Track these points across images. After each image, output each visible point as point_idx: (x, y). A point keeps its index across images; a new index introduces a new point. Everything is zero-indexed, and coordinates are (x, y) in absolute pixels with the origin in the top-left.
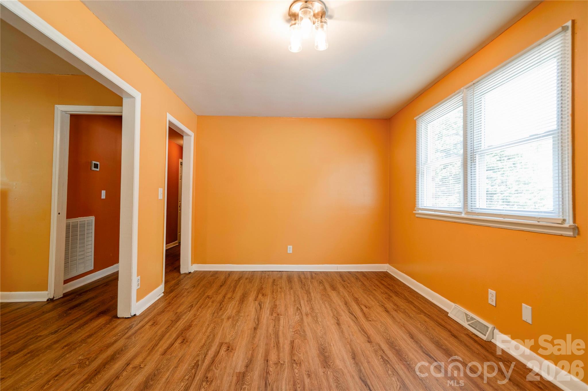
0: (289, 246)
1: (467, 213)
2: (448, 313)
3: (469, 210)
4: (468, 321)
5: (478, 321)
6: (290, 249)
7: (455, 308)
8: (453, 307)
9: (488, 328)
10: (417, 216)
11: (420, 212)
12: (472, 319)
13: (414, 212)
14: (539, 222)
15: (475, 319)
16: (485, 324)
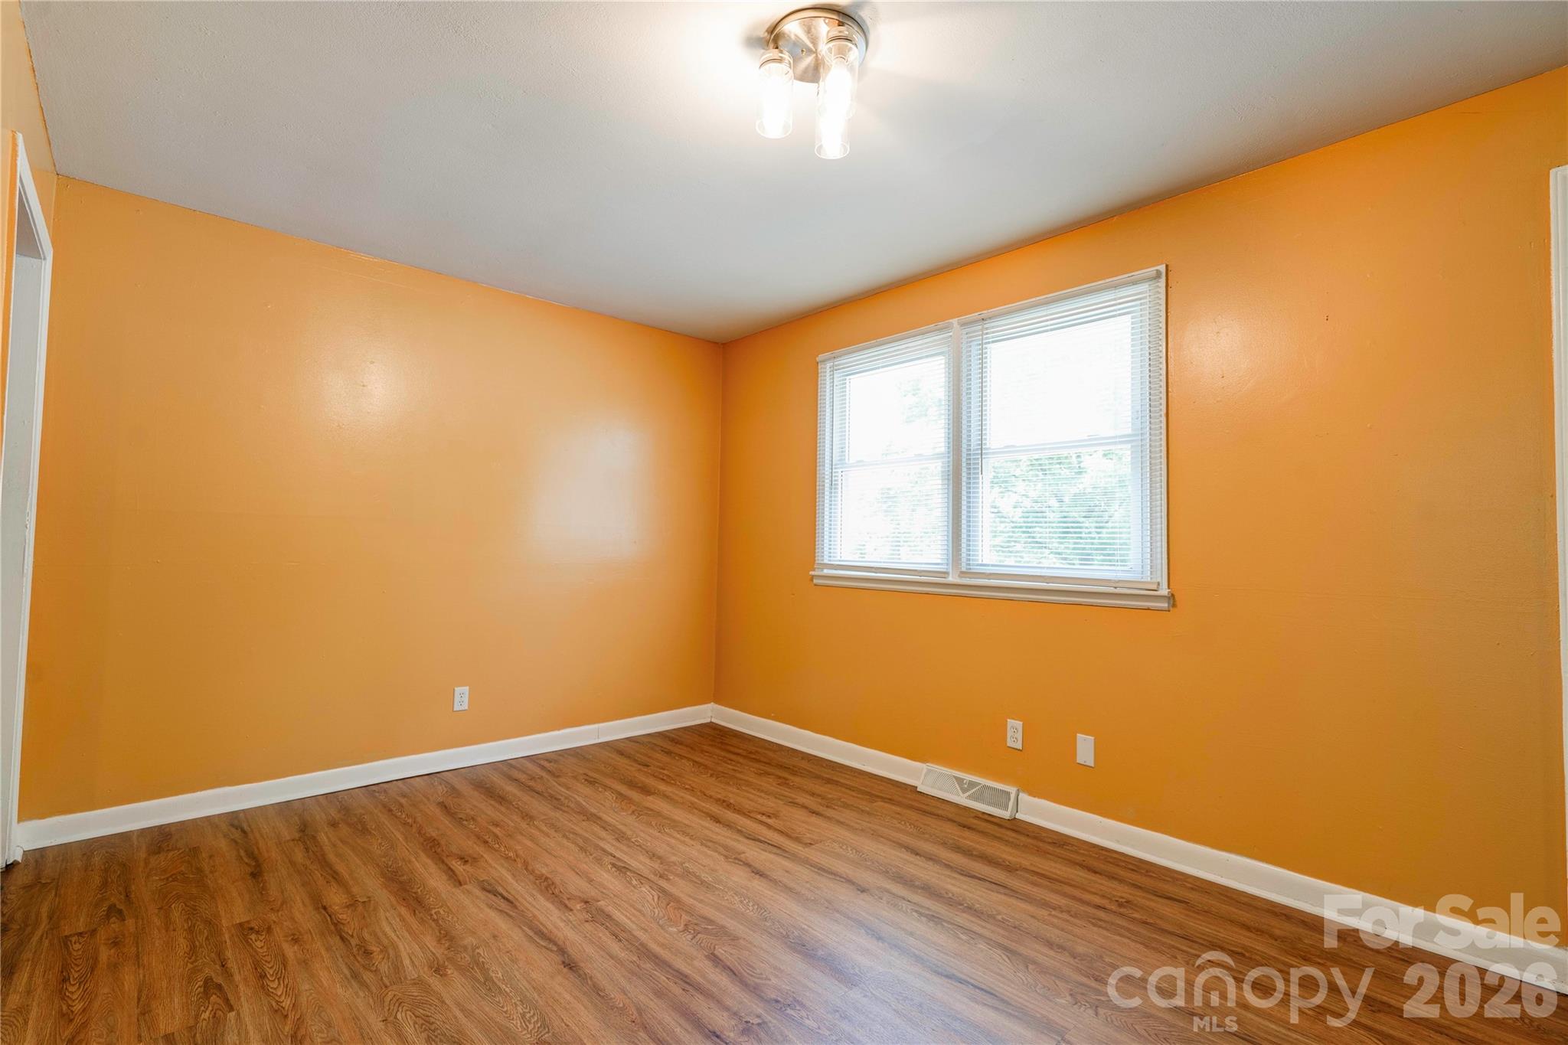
0: (458, 690)
1: (963, 574)
2: (916, 787)
3: (964, 569)
4: (964, 791)
5: (985, 787)
6: (462, 698)
7: (929, 771)
8: (925, 771)
9: (1008, 794)
10: (815, 581)
11: (826, 572)
12: (972, 784)
13: (812, 573)
14: (1116, 588)
15: (977, 784)
16: (1000, 788)
